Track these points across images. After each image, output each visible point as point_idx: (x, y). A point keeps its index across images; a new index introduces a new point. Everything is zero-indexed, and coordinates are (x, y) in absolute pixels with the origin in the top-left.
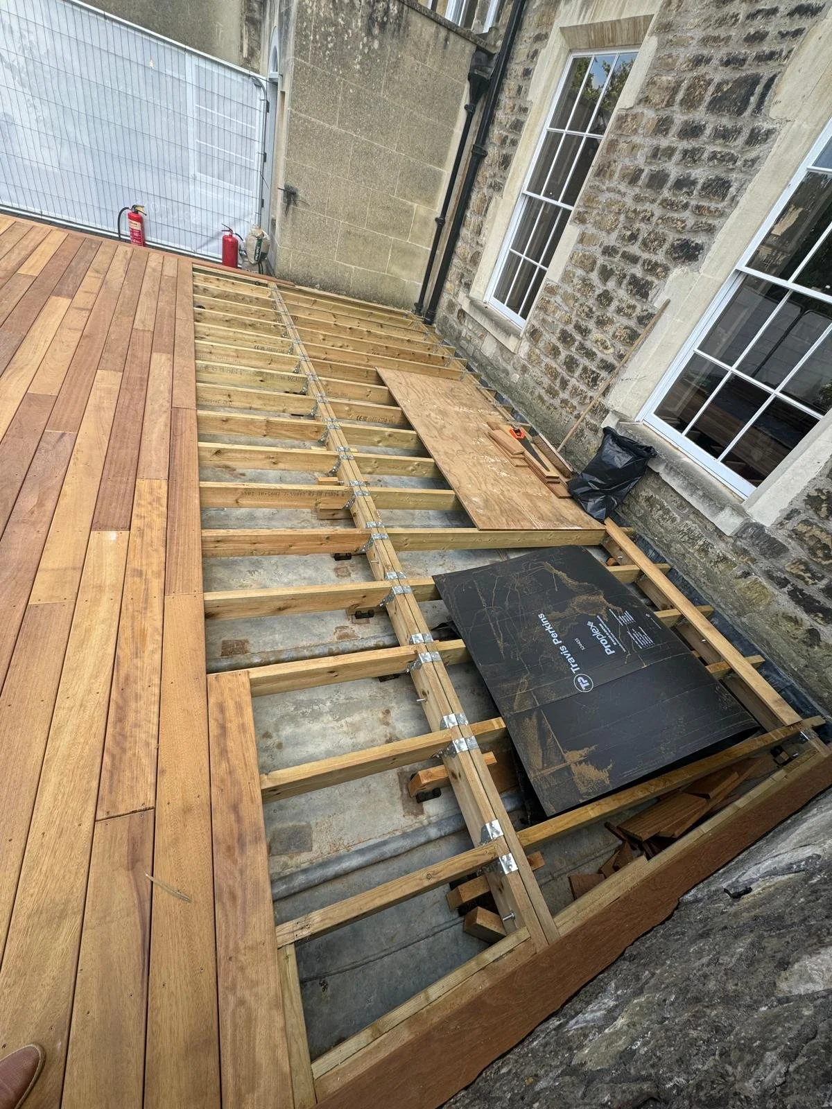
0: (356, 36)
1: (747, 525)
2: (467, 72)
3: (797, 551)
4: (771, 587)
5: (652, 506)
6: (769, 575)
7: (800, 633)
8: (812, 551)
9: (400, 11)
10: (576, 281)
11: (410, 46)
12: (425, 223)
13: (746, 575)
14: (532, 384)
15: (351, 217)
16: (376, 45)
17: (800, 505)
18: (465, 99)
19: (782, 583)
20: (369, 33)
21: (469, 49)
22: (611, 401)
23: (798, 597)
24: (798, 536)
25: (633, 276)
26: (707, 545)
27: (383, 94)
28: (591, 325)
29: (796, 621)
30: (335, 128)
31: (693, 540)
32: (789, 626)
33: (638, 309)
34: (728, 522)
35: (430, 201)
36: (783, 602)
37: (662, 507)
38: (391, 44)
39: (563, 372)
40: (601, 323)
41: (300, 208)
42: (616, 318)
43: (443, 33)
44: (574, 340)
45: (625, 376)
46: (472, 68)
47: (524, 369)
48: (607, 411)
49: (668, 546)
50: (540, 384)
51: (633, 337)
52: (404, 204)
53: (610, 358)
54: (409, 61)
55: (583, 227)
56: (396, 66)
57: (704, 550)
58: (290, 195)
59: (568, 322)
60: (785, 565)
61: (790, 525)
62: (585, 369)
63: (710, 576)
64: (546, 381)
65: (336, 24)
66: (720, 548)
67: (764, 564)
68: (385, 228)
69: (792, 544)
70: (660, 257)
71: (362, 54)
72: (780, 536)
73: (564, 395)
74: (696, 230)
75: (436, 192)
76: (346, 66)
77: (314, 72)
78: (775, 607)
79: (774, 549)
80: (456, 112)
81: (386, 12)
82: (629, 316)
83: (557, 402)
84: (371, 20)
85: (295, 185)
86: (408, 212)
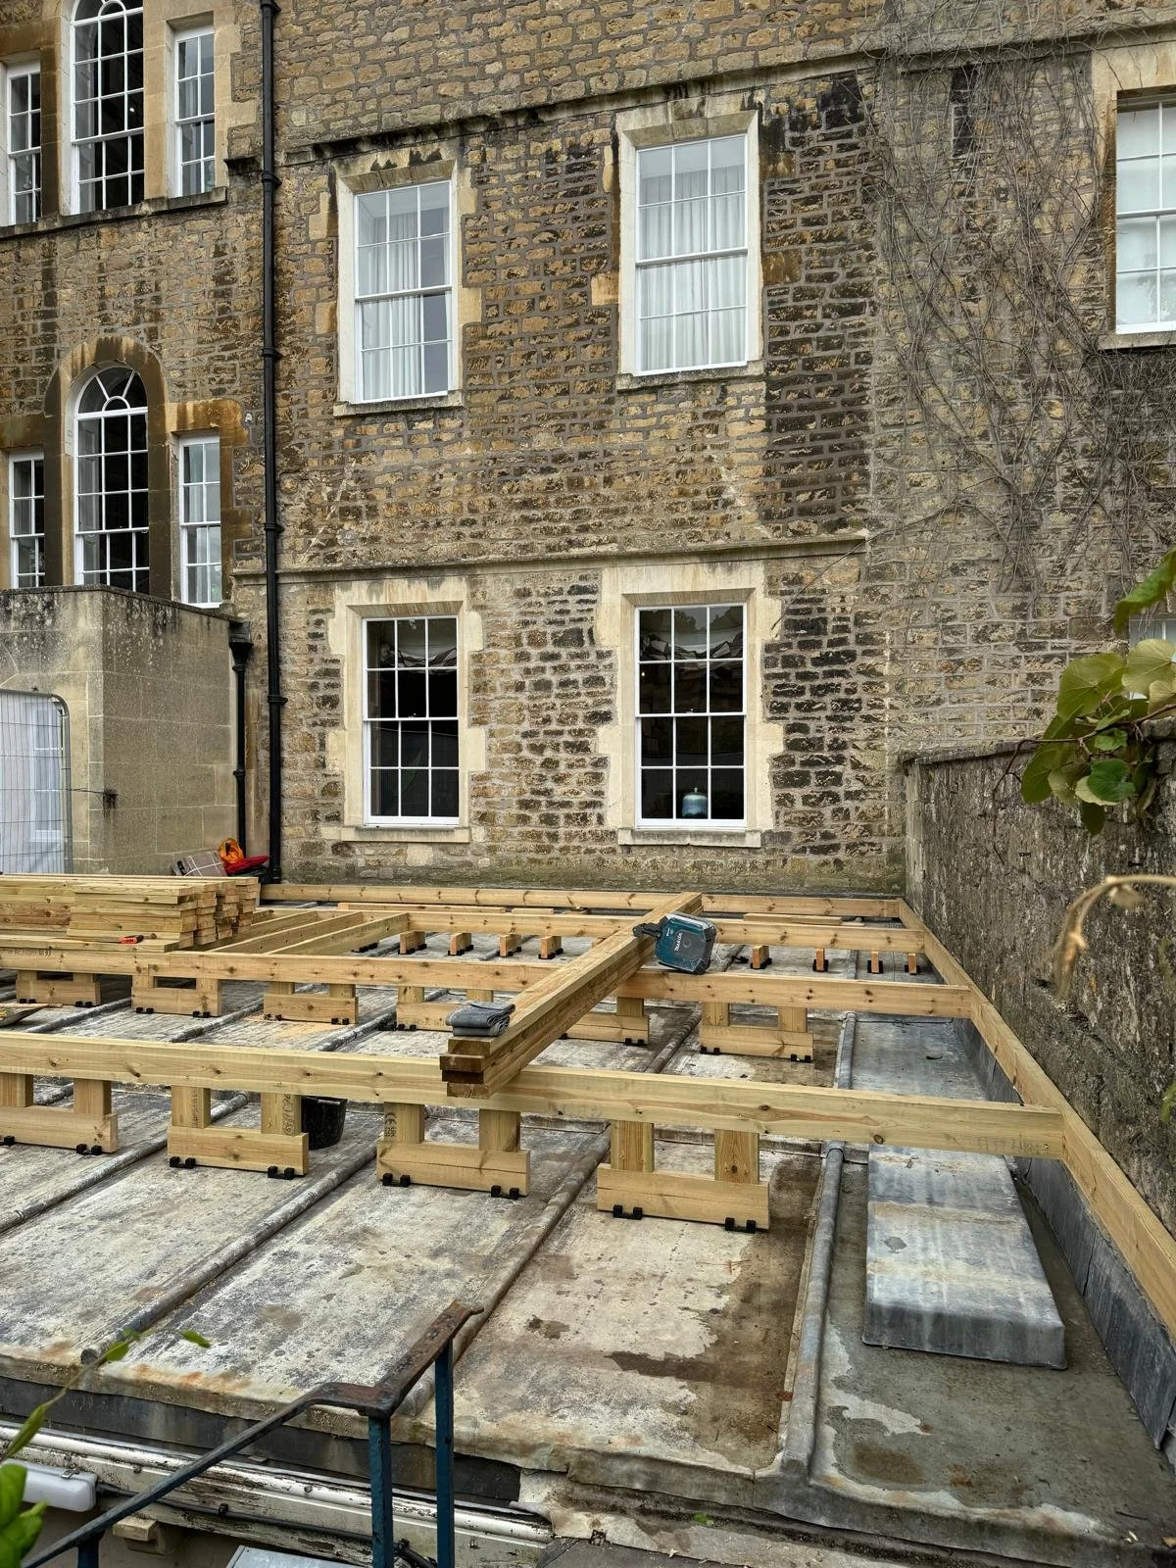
0: (146, 640)
1: (763, 836)
2: (227, 641)
3: (795, 830)
4: (801, 857)
5: (700, 868)
6: (795, 852)
7: (833, 867)
8: (800, 825)
9: (174, 613)
10: (507, 763)
11: (185, 636)
12: (225, 779)
13: (785, 861)
14: (513, 856)
15: (165, 800)
16: (161, 643)
17: (776, 808)
18: (232, 663)
19: (803, 850)
20: (155, 635)
21: (225, 625)
22: (611, 823)
23: (816, 850)
24: (788, 823)
25: (566, 743)
26: (752, 863)
27: (173, 678)
28: (549, 784)
29: (826, 863)
30: (140, 719)
31: (743, 867)
32: (825, 869)
33: (588, 760)
34: (754, 841)
35: (225, 758)
36: (815, 859)
37: (708, 864)
38: (171, 638)
39: (545, 829)
40: (559, 780)
41: (120, 809)
42: (571, 771)
43: (205, 619)
44: (539, 803)
45: (610, 803)
46: (231, 638)
47: (492, 850)
48: (613, 833)
49: (732, 883)
50: (524, 850)
51: (597, 777)
52: (206, 769)
53: (585, 797)
54: (187, 647)
55: (487, 727)
56: (178, 653)
57: (754, 867)
58: (110, 798)
59: (522, 792)
60: (796, 840)
61: (781, 820)
62: (568, 816)
63: (769, 879)
64: (530, 844)
65: (131, 637)
66: (760, 858)
67: (788, 848)
68: (194, 798)
69: (790, 829)
70: (580, 725)
71: (153, 652)
72: (782, 828)
73: (562, 843)
74: (598, 704)
75: (228, 747)
76: (143, 665)
77: (119, 678)
78: (812, 865)
79: (785, 837)
80: (227, 673)
81: (165, 616)
82: (583, 766)
83: (555, 854)
84: (155, 625)
85: (111, 786)
86: (210, 775)
